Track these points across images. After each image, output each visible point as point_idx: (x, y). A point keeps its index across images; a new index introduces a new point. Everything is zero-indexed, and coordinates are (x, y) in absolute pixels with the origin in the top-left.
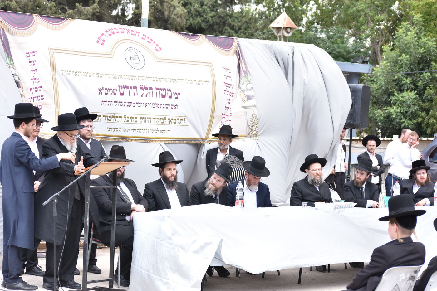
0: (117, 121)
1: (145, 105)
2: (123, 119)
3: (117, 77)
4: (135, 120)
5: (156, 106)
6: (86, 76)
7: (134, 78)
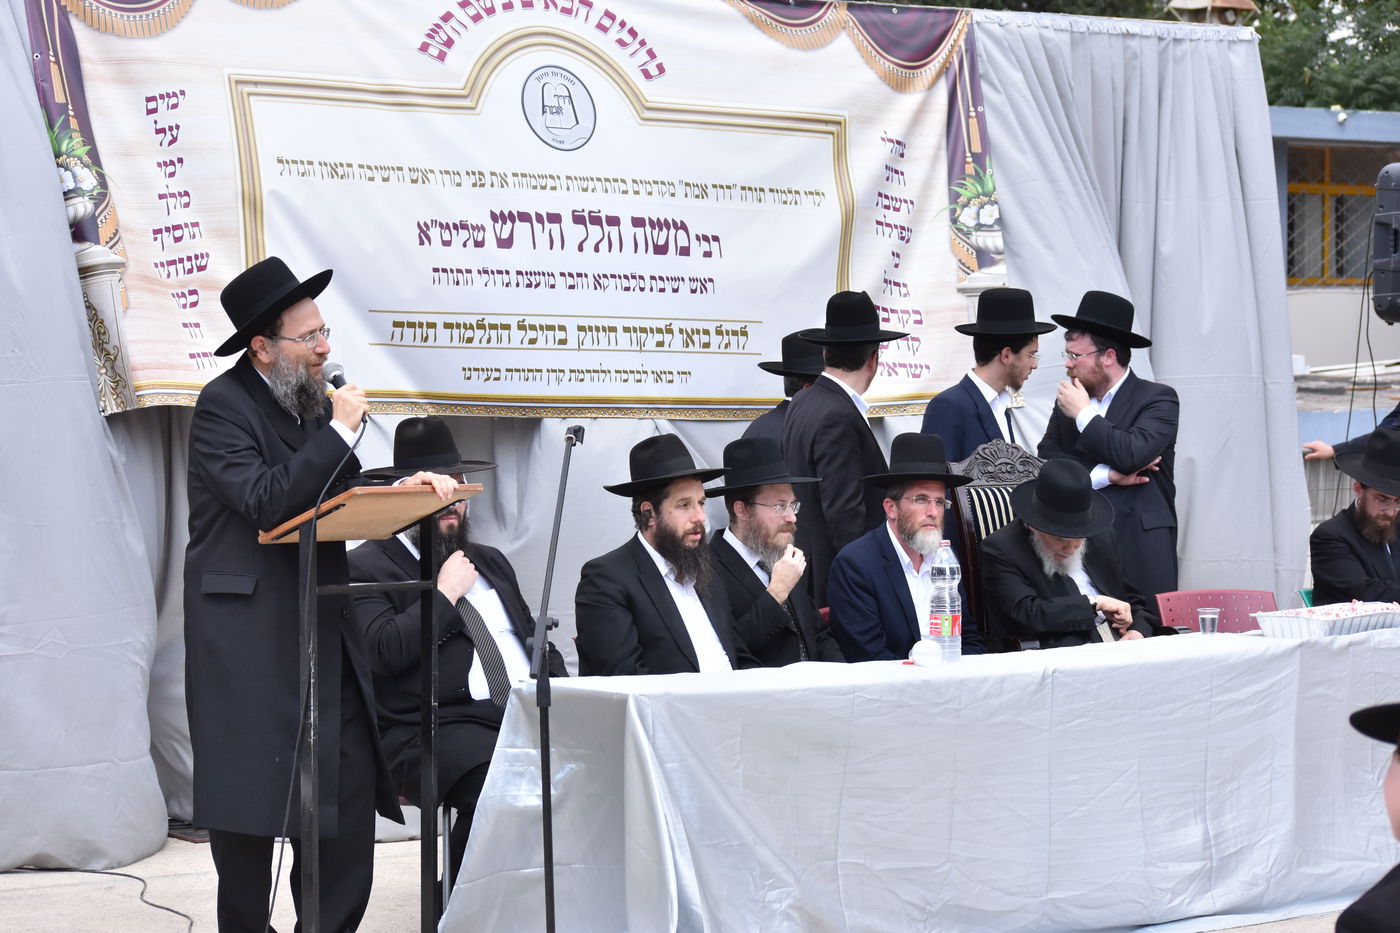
0: (493, 343)
1: (591, 280)
2: (517, 335)
3: (488, 180)
4: (560, 335)
5: (633, 283)
6: (371, 179)
7: (551, 183)
